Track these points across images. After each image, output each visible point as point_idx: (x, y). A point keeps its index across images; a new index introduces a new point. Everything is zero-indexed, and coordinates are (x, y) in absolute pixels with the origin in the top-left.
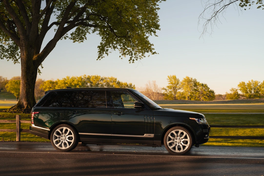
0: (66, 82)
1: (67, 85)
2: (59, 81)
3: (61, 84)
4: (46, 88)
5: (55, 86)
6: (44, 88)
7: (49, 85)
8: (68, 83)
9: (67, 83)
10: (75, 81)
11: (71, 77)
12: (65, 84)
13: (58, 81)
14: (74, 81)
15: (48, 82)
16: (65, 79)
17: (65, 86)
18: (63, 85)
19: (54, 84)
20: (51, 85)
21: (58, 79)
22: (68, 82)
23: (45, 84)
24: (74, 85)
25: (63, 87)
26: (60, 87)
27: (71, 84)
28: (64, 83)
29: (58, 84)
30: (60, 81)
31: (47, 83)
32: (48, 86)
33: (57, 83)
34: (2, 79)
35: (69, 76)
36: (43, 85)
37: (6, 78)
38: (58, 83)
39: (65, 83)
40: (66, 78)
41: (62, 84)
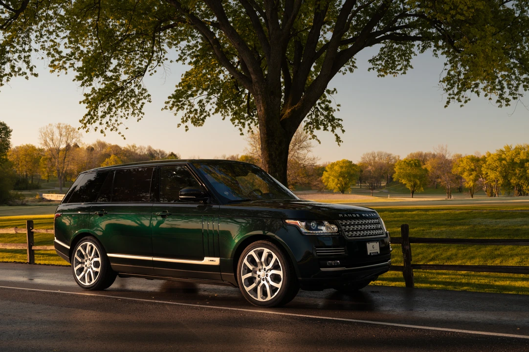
0: (503, 156)
1: (504, 162)
2: (490, 155)
3: (492, 161)
4: (464, 171)
5: (481, 166)
6: (460, 170)
7: (469, 166)
8: (507, 159)
9: (504, 159)
10: (522, 154)
11: (514, 147)
12: (501, 162)
13: (486, 156)
14: (519, 154)
15: (467, 158)
16: (502, 151)
17: (501, 165)
18: (497, 163)
19: (479, 162)
20: (473, 164)
21: (488, 152)
22: (507, 156)
23: (461, 163)
24: (518, 162)
25: (497, 166)
26: (490, 167)
27: (513, 160)
28: (498, 160)
29: (487, 163)
30: (492, 156)
31: (465, 162)
32: (468, 168)
33: (484, 160)
34: (392, 158)
35: (509, 146)
36: (459, 166)
37: (399, 156)
38: (486, 159)
39: (501, 159)
40: (504, 150)
41: (495, 161)
